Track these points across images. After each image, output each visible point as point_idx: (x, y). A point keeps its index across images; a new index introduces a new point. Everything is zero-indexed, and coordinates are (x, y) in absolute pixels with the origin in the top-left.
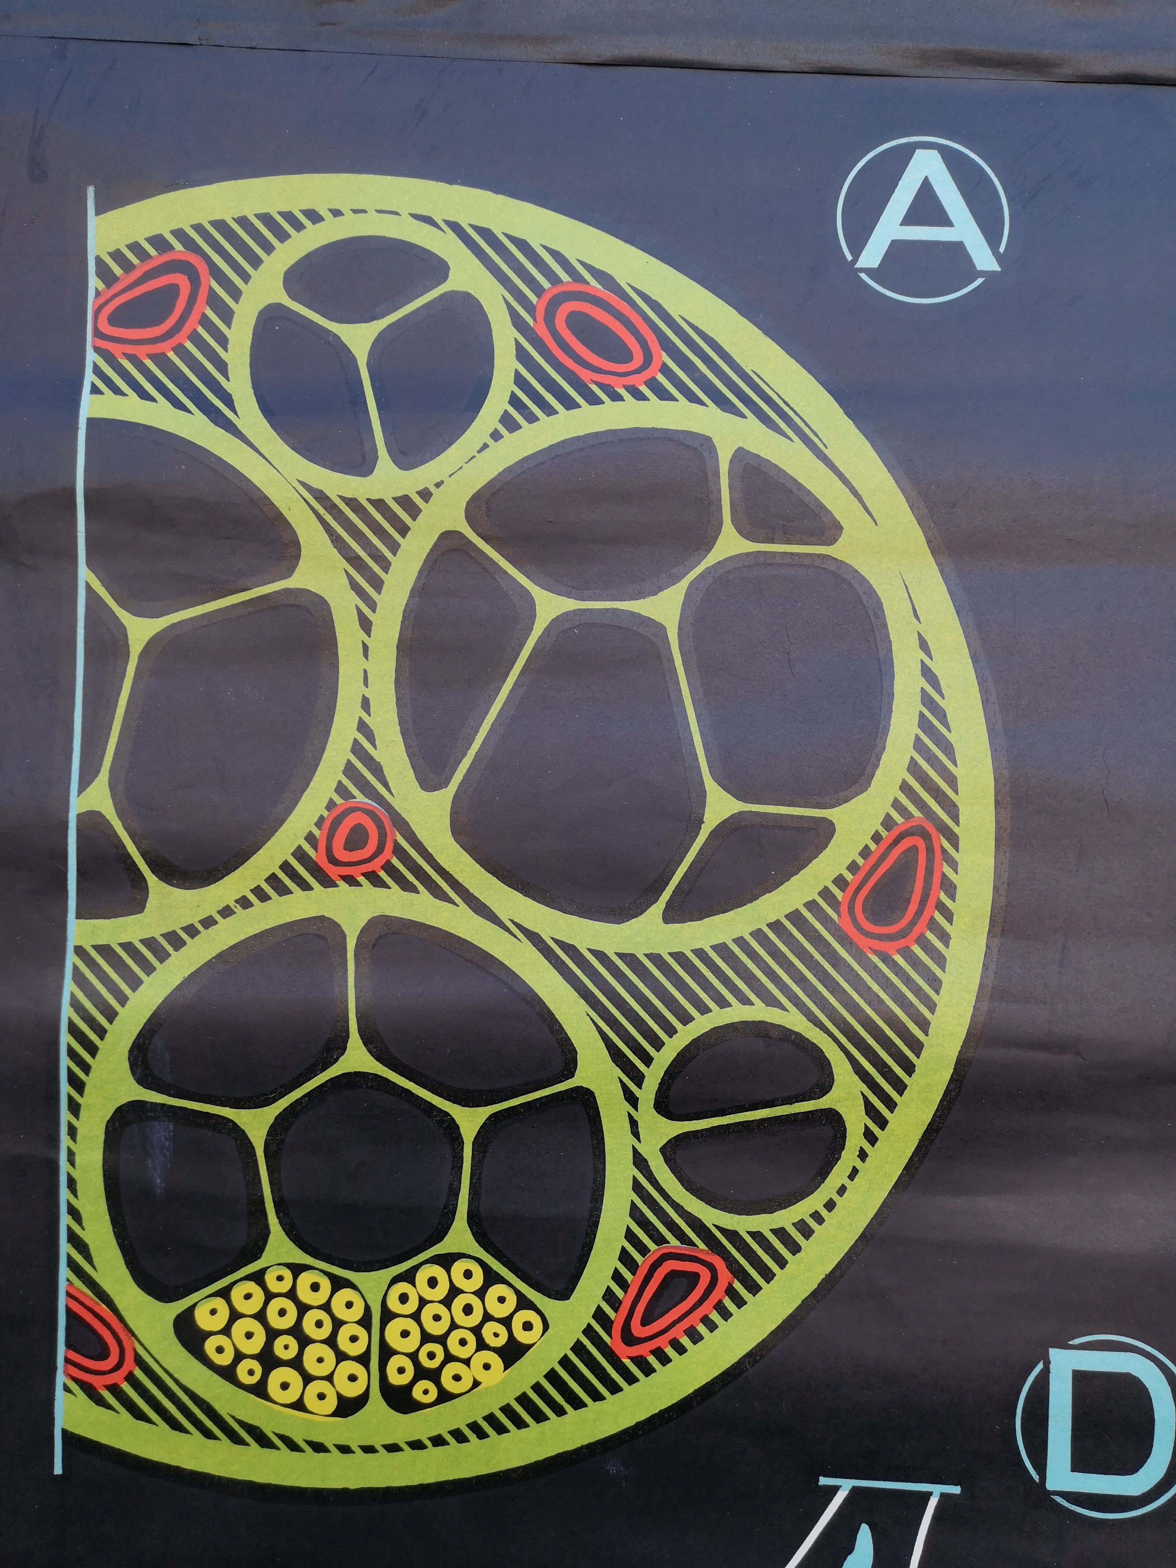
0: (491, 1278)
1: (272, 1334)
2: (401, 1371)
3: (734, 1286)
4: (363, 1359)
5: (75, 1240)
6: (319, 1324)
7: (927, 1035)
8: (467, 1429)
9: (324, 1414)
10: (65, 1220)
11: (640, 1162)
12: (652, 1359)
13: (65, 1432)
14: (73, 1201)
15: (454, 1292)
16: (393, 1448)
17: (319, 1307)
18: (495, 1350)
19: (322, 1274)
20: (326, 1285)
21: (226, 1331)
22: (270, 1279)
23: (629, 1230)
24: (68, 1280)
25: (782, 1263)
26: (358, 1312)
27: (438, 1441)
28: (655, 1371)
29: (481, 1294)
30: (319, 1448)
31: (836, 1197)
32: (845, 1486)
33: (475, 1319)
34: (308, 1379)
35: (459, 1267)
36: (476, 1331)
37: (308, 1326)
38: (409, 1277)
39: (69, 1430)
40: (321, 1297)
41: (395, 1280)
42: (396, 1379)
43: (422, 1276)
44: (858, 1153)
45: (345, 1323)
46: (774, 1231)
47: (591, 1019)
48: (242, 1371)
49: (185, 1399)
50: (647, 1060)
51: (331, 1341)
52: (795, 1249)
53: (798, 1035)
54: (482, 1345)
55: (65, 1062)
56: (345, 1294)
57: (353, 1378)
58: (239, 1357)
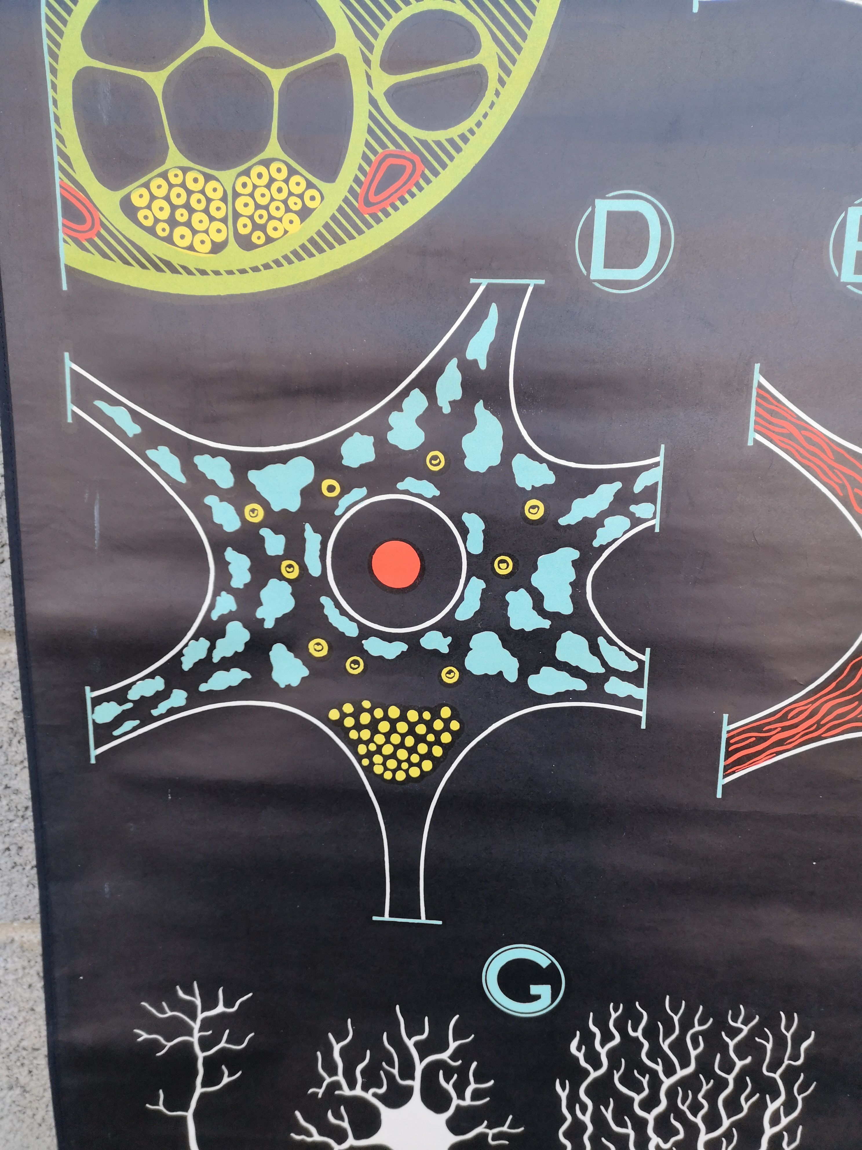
0: (292, 172)
1: (174, 208)
2: (245, 226)
3: (425, 172)
4: (224, 220)
5: (62, 154)
6: (199, 201)
7: (534, 15)
8: (282, 259)
9: (205, 252)
10: (55, 142)
11: (373, 101)
12: (380, 214)
13: (66, 266)
14: (59, 130)
15: (272, 180)
16: (243, 271)
17: (198, 192)
18: (295, 212)
19: (199, 173)
20: (201, 179)
21: (149, 207)
22: (171, 176)
23: (367, 141)
24: (60, 178)
25: (451, 158)
26: (220, 194)
27: (267, 266)
28: (382, 221)
29: (286, 181)
30: (203, 272)
31: (482, 119)
32: (484, 283)
33: (284, 195)
34: (194, 232)
35: (274, 167)
36: (285, 202)
37: (194, 203)
38: (247, 173)
39: (69, 265)
40: (199, 186)
41: (239, 175)
42: (243, 231)
43: (254, 173)
44: (495, 92)
45: (213, 200)
46: (447, 140)
47: (343, 10)
48: (159, 229)
49: (129, 246)
50: (376, 36)
51: (206, 211)
52: (458, 150)
53: (461, 18)
54: (288, 210)
55: (46, 41)
56: (213, 184)
57: (219, 231)
58: (157, 221)
